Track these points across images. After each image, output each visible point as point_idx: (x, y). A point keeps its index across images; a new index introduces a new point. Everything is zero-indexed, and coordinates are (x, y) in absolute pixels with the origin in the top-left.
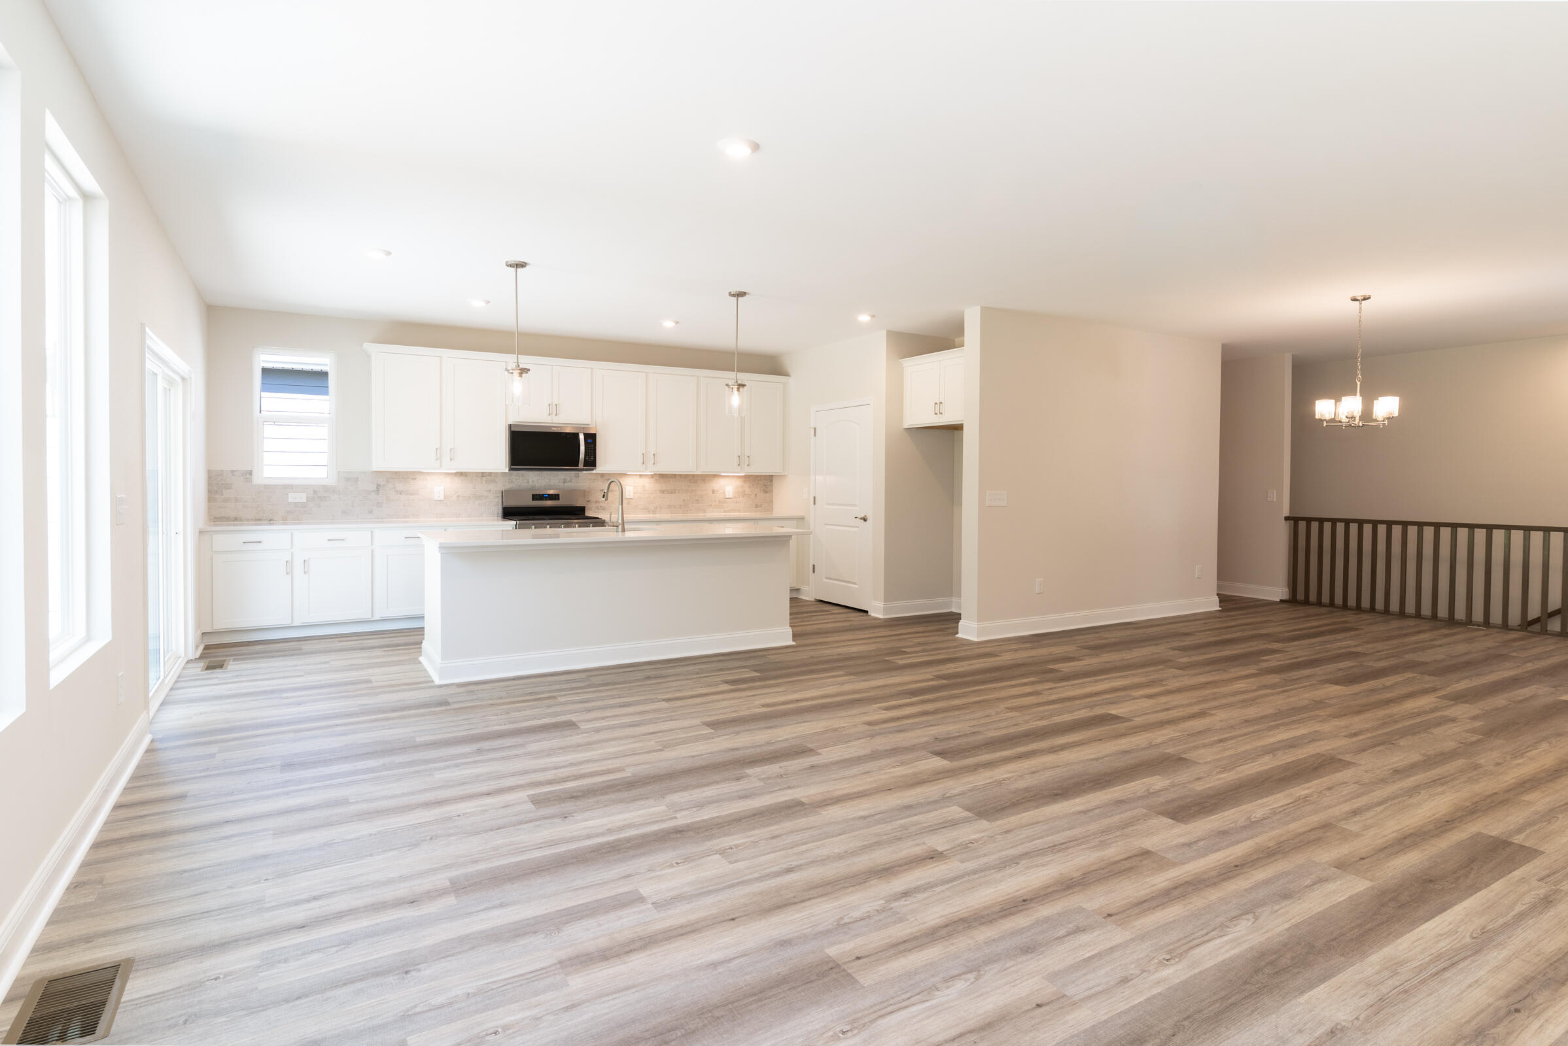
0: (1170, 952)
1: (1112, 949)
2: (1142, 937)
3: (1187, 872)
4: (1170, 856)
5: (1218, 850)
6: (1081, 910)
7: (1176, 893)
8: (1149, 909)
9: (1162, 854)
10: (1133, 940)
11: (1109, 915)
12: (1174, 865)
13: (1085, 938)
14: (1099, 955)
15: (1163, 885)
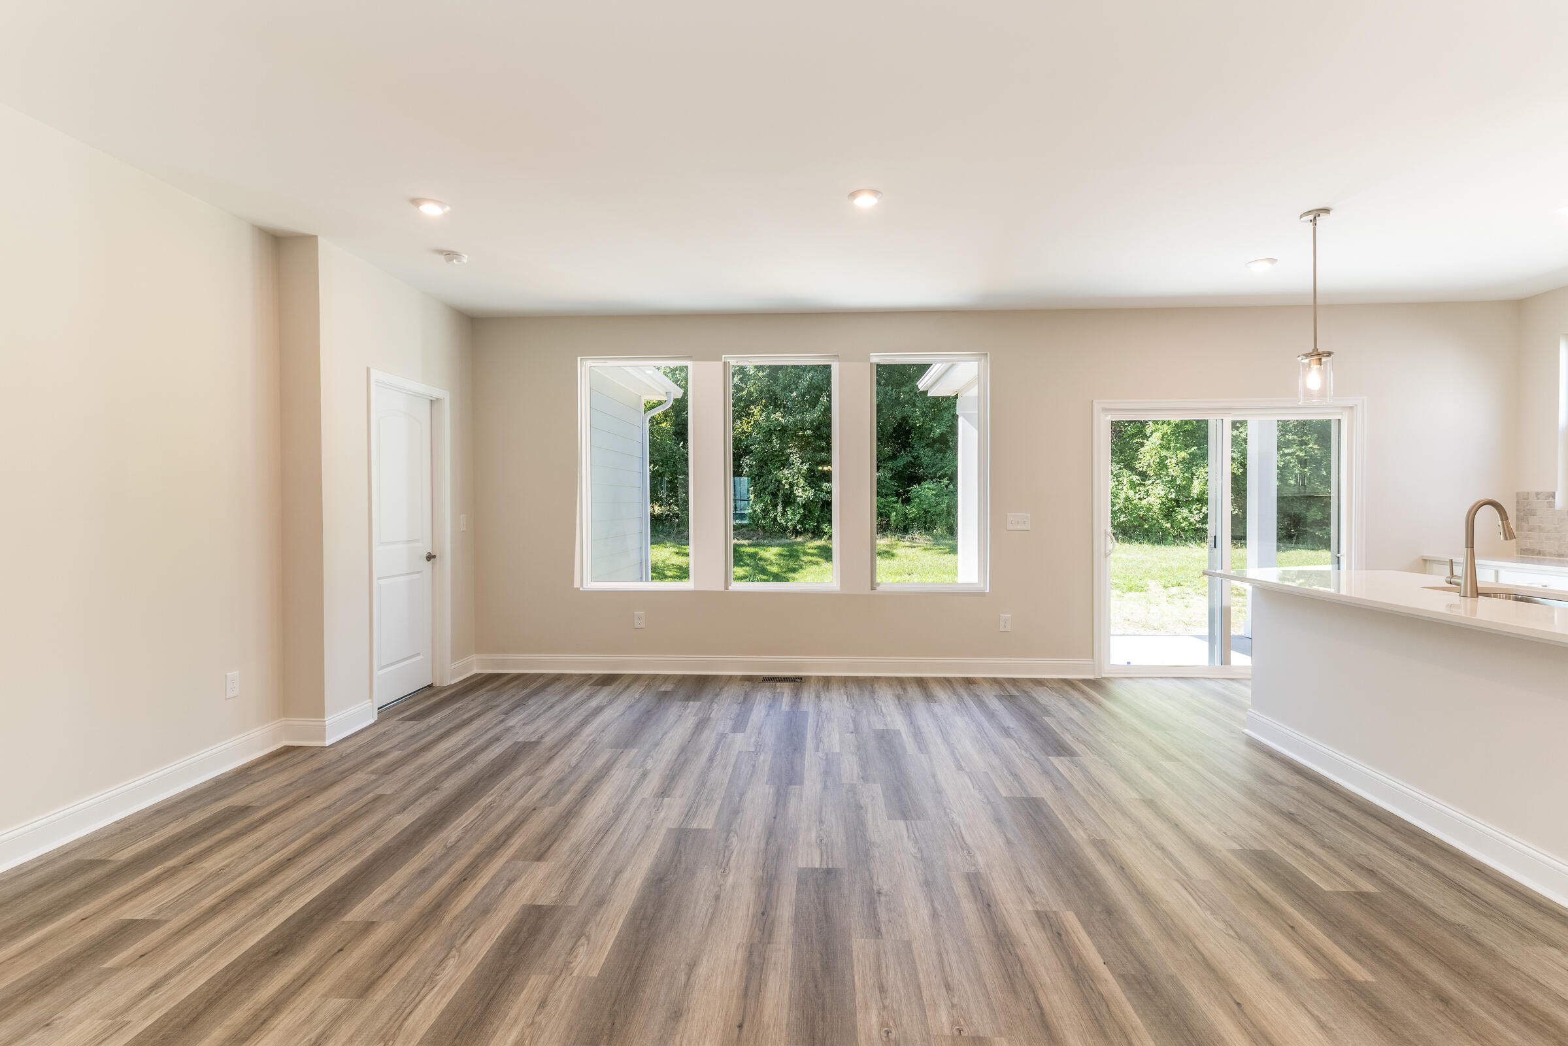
0: (492, 808)
1: (522, 797)
2: (510, 807)
3: (502, 856)
4: (520, 864)
5: (483, 889)
6: (552, 805)
7: (503, 838)
8: (514, 822)
9: (527, 863)
10: (514, 804)
11: (534, 809)
12: (514, 857)
13: (539, 795)
14: (526, 792)
15: (514, 839)
